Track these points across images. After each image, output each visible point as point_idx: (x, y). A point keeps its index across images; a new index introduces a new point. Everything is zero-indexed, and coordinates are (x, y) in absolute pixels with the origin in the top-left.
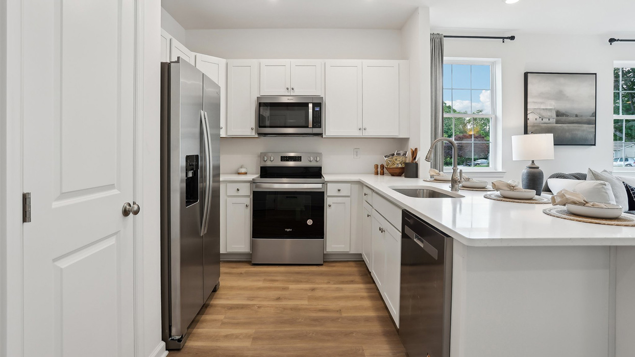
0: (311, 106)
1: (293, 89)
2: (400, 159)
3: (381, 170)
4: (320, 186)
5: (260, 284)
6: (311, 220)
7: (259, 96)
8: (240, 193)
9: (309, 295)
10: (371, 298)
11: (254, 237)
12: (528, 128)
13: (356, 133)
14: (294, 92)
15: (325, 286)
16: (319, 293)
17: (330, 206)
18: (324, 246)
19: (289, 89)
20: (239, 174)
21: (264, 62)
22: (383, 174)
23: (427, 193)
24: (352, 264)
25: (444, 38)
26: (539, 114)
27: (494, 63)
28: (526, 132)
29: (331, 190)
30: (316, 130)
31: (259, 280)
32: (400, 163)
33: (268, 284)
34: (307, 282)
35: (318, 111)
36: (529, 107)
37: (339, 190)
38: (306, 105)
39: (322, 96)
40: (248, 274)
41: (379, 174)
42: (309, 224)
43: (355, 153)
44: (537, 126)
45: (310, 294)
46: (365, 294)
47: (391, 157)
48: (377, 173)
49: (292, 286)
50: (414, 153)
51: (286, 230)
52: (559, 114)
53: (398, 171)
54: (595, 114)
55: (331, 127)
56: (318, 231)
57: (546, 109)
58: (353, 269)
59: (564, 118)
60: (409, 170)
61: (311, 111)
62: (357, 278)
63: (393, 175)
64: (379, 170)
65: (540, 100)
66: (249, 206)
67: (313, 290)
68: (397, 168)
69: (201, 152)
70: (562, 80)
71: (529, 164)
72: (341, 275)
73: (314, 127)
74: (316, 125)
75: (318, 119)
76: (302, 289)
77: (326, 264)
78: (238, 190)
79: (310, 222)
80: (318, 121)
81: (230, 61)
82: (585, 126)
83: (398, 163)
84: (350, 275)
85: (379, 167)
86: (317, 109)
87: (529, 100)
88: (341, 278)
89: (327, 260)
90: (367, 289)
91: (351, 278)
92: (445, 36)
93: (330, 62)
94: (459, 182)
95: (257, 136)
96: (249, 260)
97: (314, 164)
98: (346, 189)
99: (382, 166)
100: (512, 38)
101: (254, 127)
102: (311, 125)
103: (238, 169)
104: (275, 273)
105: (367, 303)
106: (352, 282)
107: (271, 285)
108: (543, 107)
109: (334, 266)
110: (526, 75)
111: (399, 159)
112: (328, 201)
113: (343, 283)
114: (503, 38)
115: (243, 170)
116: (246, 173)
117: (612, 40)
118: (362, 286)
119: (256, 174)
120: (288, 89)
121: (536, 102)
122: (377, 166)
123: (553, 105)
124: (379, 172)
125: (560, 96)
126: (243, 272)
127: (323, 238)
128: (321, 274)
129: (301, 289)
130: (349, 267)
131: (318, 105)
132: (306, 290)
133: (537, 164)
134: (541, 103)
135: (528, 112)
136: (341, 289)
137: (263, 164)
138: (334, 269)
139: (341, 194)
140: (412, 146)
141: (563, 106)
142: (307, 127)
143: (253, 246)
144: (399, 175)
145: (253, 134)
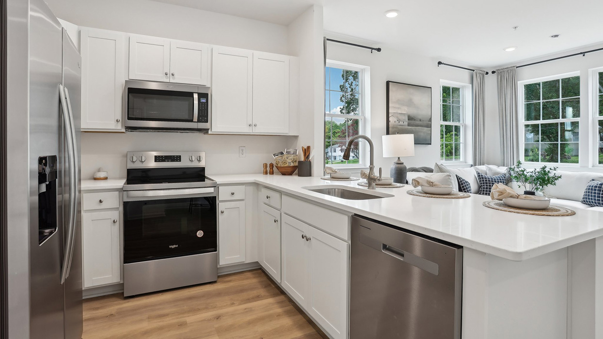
0: (196, 96)
1: (173, 75)
2: (292, 157)
3: (270, 169)
4: (211, 190)
5: (145, 325)
6: (202, 232)
7: (128, 80)
8: (104, 205)
9: (216, 326)
10: (288, 313)
11: (125, 262)
12: (390, 129)
13: (246, 130)
14: (174, 78)
15: (231, 309)
16: (227, 321)
17: (222, 212)
18: (216, 260)
19: (168, 75)
20: (95, 179)
21: (134, 37)
22: (272, 173)
23: (338, 192)
24: (249, 274)
25: (327, 41)
26: (397, 117)
27: (363, 70)
28: (388, 133)
29: (223, 195)
30: (202, 125)
31: (141, 321)
32: (292, 162)
33: (156, 324)
34: (207, 308)
35: (204, 103)
36: (390, 111)
37: (233, 194)
38: (191, 95)
39: (208, 85)
40: (122, 314)
41: (268, 174)
42: (199, 236)
43: (241, 151)
44: (396, 128)
45: (217, 324)
46: (279, 310)
47: (280, 155)
48: (266, 173)
49: (190, 319)
50: (307, 151)
51: (170, 247)
52: (410, 118)
53: (290, 170)
54: (430, 120)
55: (218, 122)
56: (210, 243)
57: (402, 113)
58: (251, 281)
59: (412, 122)
60: (303, 169)
61: (196, 102)
62: (262, 292)
63: (284, 174)
64: (268, 169)
65: (397, 106)
66: (118, 223)
67: (218, 317)
68: (289, 167)
69: (60, 151)
70: (411, 90)
71: (396, 160)
72: (242, 291)
73: (199, 121)
74: (202, 119)
75: (204, 112)
76: (204, 320)
77: (220, 279)
78: (101, 201)
79: (200, 234)
80: (204, 116)
81: (84, 29)
82: (426, 129)
83: (289, 161)
84: (252, 289)
85: (268, 166)
86: (203, 100)
87: (390, 105)
88: (245, 295)
89: (220, 275)
90: (278, 303)
91: (255, 293)
92: (328, 39)
93: (217, 48)
94: (379, 180)
95: (124, 130)
96: (119, 293)
97: (195, 164)
98: (240, 192)
99: (272, 165)
100: (379, 50)
101: (120, 118)
102: (195, 118)
103: (95, 173)
104: (160, 304)
105: (287, 321)
106: (258, 298)
107: (161, 324)
108: (399, 112)
109: (230, 281)
110: (388, 83)
111: (290, 158)
112: (221, 207)
113: (249, 300)
114: (372, 49)
115: (102, 175)
116: (106, 178)
117: (440, 63)
118: (271, 300)
119: (121, 178)
120: (166, 74)
121: (395, 107)
122: (265, 165)
123: (405, 110)
124: (268, 171)
125: (410, 103)
126: (113, 313)
127: (216, 251)
128: (219, 294)
129: (202, 321)
130: (247, 279)
131: (204, 96)
132: (209, 320)
133: (402, 160)
134: (398, 108)
135: (390, 115)
136: (250, 310)
137: (132, 166)
138: (231, 284)
139: (235, 197)
140: (302, 143)
141: (412, 112)
142: (192, 121)
143: (123, 273)
144: (291, 174)
145: (119, 127)
